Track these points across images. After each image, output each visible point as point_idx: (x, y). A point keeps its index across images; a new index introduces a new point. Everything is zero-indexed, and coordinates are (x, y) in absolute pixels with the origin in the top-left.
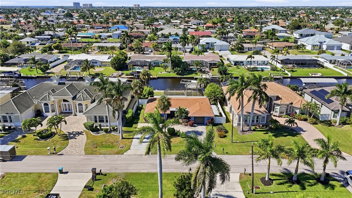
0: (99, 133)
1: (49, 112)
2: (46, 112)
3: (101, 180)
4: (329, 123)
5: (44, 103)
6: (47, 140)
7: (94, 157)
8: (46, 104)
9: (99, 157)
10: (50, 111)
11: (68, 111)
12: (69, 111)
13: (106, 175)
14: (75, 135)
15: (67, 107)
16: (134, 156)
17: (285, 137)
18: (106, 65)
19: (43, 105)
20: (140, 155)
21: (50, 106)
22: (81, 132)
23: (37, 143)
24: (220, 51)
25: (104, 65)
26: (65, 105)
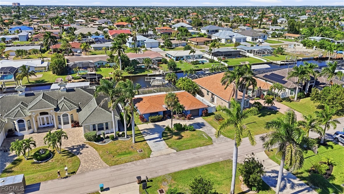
0: (105, 142)
1: (25, 130)
2: (20, 131)
3: (151, 186)
4: (289, 100)
5: (19, 119)
6: (48, 161)
7: (123, 167)
8: (20, 121)
9: (128, 165)
10: (26, 128)
11: (46, 125)
12: (48, 125)
13: (151, 181)
14: (78, 149)
15: (45, 120)
16: (162, 157)
17: (270, 116)
18: (41, 71)
19: (16, 122)
20: (167, 154)
21: (26, 123)
22: (83, 144)
23: (38, 167)
24: (151, 48)
25: (40, 71)
26: (43, 119)
